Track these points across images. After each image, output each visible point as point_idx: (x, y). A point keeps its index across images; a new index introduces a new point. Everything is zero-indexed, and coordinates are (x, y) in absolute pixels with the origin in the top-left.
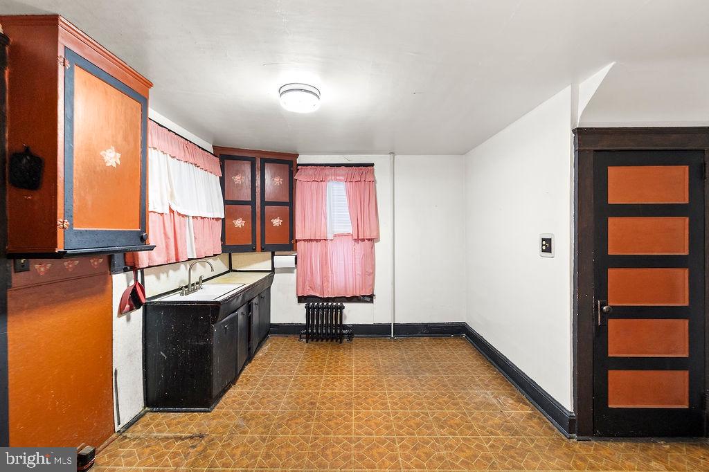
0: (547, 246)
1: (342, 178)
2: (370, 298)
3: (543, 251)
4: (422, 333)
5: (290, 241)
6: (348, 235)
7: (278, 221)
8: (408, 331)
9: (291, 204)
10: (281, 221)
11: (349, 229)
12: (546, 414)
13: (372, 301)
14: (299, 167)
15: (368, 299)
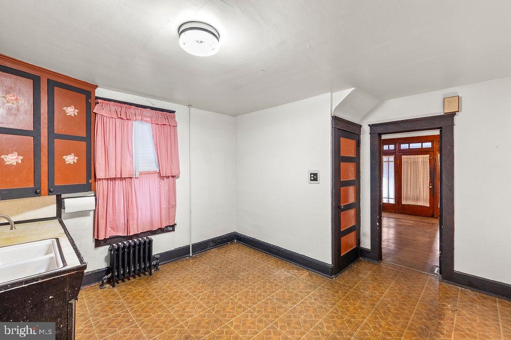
0: (314, 177)
1: (148, 119)
2: (172, 228)
3: (311, 180)
4: (210, 247)
5: (87, 181)
6: (154, 173)
7: (72, 158)
8: (202, 248)
9: (89, 139)
10: (77, 158)
11: (154, 168)
12: (315, 271)
13: (174, 230)
14: (99, 101)
15: (171, 229)
